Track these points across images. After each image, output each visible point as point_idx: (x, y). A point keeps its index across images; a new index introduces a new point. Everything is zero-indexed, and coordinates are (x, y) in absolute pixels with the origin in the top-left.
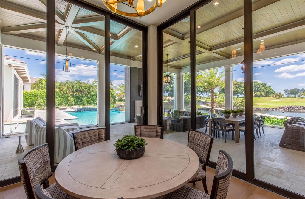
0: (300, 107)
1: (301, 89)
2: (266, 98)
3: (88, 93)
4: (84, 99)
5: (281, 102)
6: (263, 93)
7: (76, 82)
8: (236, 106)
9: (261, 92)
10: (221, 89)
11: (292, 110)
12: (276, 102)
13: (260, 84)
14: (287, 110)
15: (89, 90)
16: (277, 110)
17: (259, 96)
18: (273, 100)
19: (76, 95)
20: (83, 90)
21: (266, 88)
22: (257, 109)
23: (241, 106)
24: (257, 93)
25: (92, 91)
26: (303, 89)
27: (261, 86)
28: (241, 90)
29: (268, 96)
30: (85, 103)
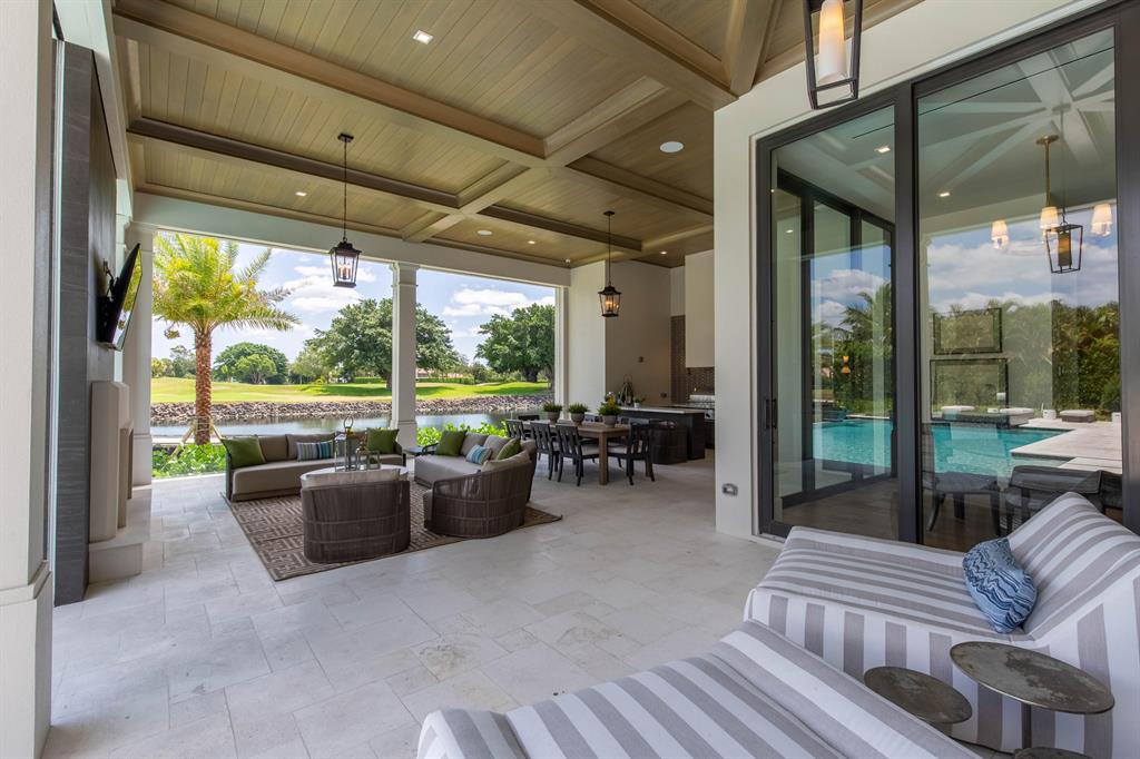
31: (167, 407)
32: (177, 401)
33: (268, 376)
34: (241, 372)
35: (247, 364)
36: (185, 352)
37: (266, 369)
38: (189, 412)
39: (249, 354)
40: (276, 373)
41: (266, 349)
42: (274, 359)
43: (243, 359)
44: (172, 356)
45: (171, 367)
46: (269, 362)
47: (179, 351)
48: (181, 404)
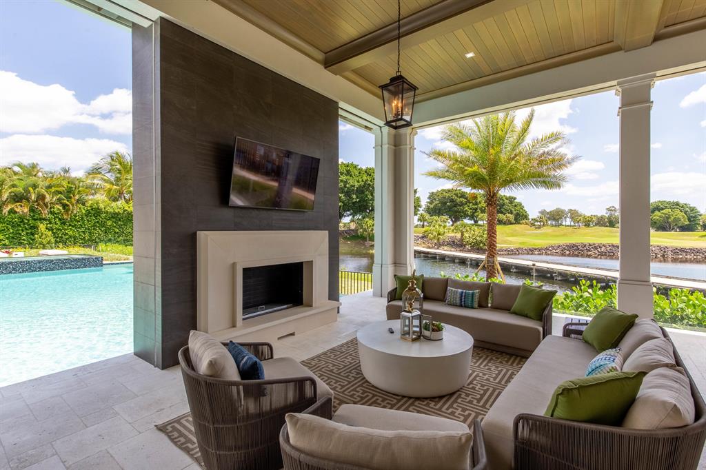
0: (590, 245)
1: (567, 210)
2: (517, 227)
3: (64, 206)
4: (42, 227)
5: (546, 235)
6: (510, 215)
7: (17, 169)
8: (471, 244)
9: (508, 215)
10: (432, 206)
11: (576, 253)
12: (536, 235)
13: (504, 198)
14: (568, 252)
15: (69, 198)
16: (549, 252)
17: (505, 224)
18: (528, 230)
19: (12, 211)
20: (41, 197)
21: (516, 206)
22: (512, 251)
23: (481, 245)
24: (500, 216)
25: (78, 201)
26: (571, 210)
27: (507, 201)
28: (471, 209)
29: (519, 223)
30: (44, 241)
31: (585, 246)
32: (591, 242)
33: (680, 225)
34: (655, 222)
35: (660, 217)
36: (615, 210)
37: (677, 220)
38: (599, 249)
39: (663, 209)
40: (687, 223)
41: (677, 204)
42: (685, 213)
43: (657, 213)
44: (607, 213)
45: (606, 220)
46: (678, 214)
47: (611, 210)
48: (594, 244)
